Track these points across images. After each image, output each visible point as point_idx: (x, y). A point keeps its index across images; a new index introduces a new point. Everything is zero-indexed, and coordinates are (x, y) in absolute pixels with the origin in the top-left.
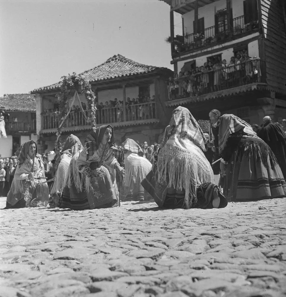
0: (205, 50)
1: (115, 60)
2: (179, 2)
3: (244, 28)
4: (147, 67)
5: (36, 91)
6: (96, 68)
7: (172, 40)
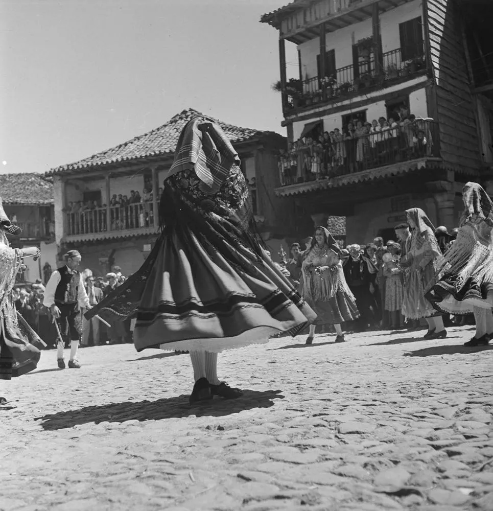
0: (339, 104)
1: (185, 119)
2: (294, 26)
3: (402, 68)
4: (241, 131)
5: (55, 171)
6: (153, 131)
7: (283, 86)
